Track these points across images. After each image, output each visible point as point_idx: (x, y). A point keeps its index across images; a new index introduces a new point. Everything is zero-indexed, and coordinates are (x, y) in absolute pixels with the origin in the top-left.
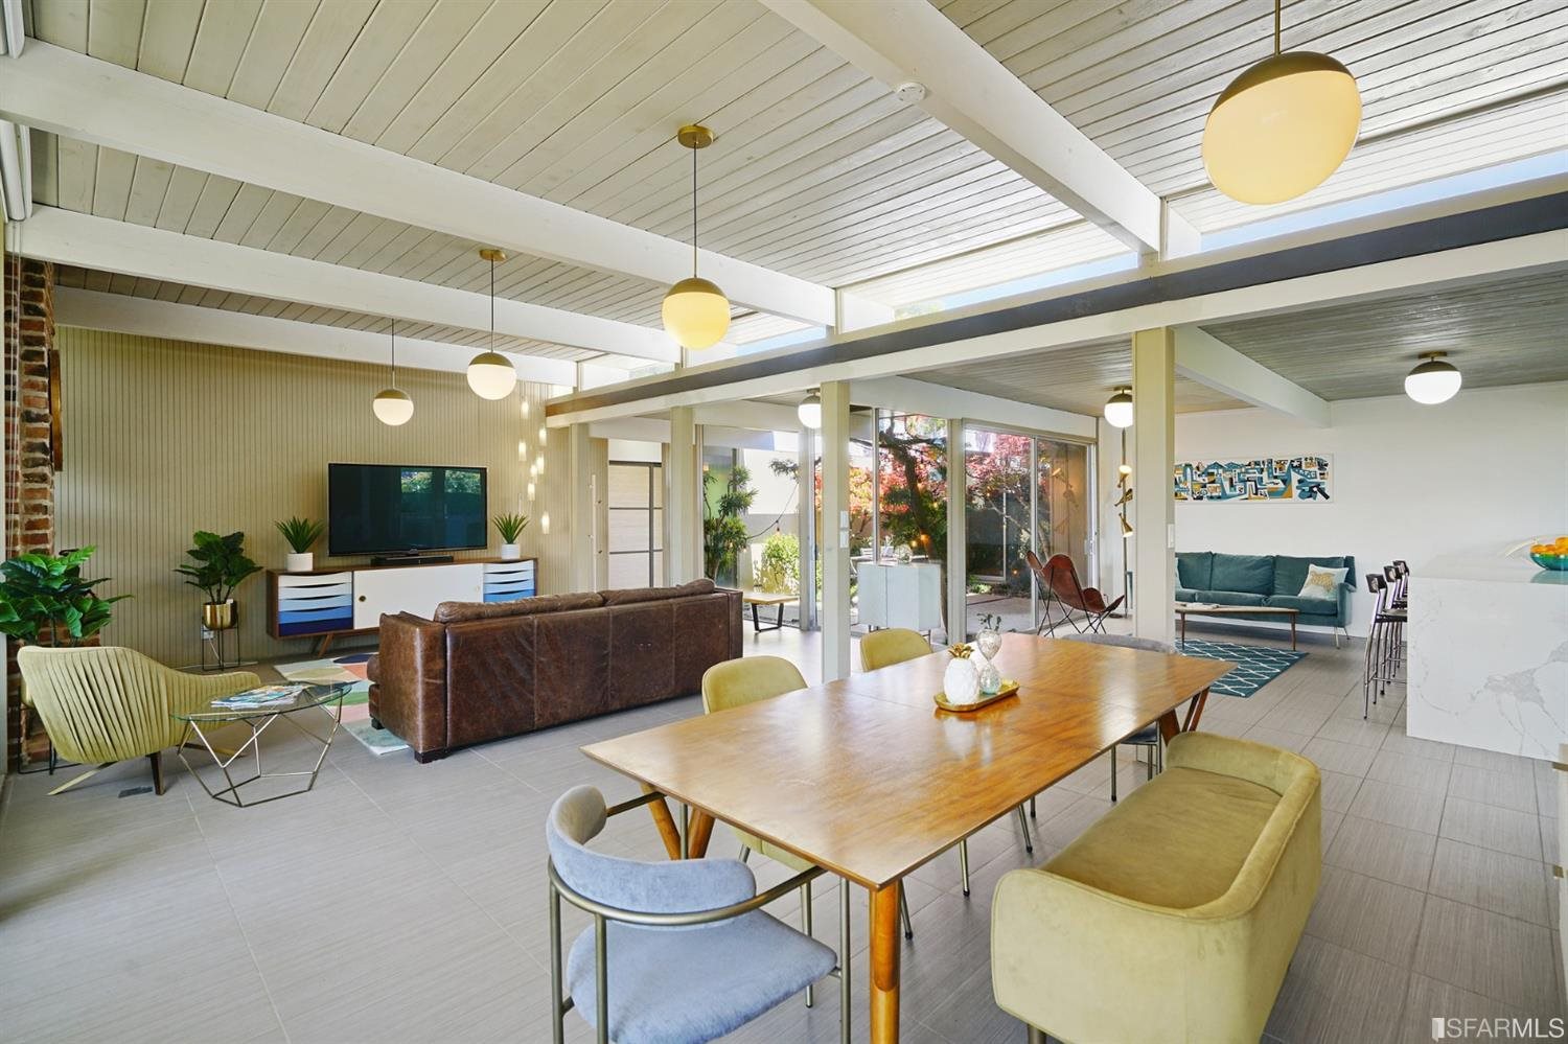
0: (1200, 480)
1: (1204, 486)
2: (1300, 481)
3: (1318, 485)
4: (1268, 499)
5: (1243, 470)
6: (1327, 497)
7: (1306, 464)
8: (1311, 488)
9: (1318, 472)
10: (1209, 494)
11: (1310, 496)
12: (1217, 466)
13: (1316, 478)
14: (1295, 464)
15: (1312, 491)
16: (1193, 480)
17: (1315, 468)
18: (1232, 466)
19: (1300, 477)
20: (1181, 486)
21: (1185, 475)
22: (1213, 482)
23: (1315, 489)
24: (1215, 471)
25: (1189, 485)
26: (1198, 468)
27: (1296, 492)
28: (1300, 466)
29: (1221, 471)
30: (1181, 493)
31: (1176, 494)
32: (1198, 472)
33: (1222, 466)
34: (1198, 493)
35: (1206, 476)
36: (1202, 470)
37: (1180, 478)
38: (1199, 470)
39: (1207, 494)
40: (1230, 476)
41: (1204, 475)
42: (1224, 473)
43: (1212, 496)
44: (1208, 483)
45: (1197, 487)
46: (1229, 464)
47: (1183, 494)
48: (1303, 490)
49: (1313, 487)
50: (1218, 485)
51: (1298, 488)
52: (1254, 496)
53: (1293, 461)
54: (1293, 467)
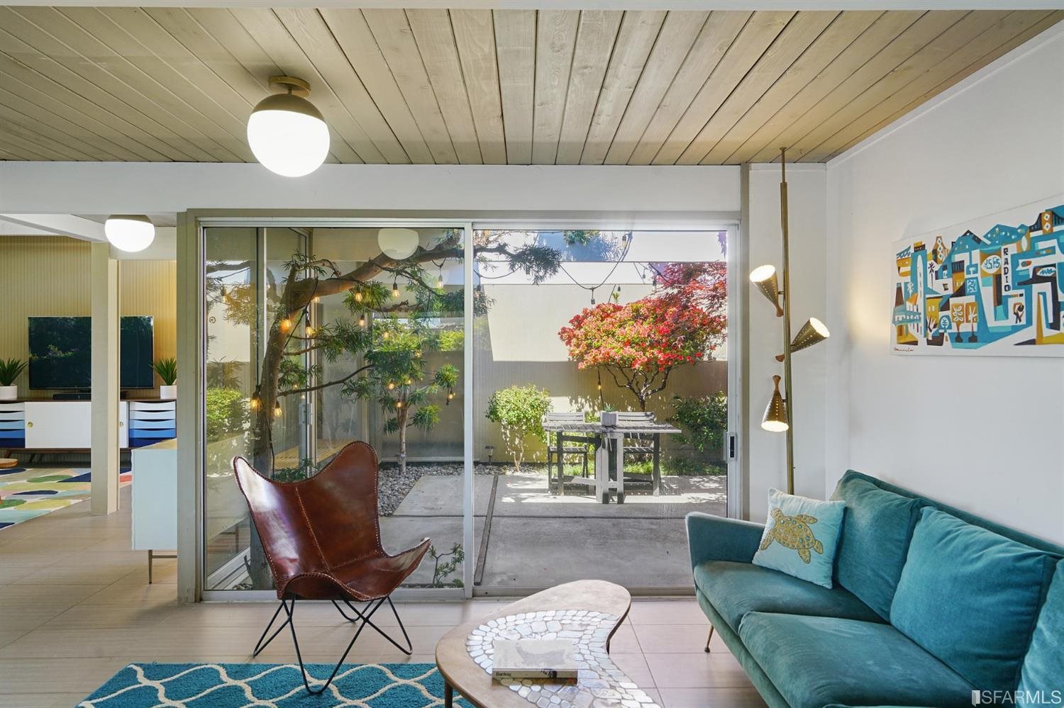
0: (937, 286)
1: (945, 307)
5: (1026, 244)
10: (954, 330)
12: (970, 239)
16: (927, 290)
18: (999, 237)
20: (910, 306)
21: (914, 273)
22: (961, 292)
24: (967, 257)
25: (920, 301)
26: (935, 252)
29: (978, 255)
30: (909, 325)
31: (901, 331)
32: (935, 264)
33: (978, 241)
34: (935, 327)
35: (948, 276)
36: (942, 257)
37: (906, 284)
38: (936, 260)
39: (950, 327)
40: (994, 270)
41: (945, 272)
42: (982, 261)
43: (959, 333)
44: (953, 296)
45: (933, 307)
46: (993, 231)
47: (912, 328)
50: (971, 298)
52: (1048, 331)
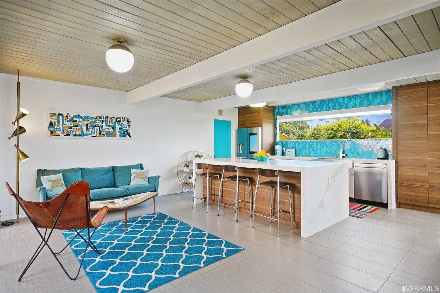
0: (68, 124)
1: (71, 128)
2: (120, 129)
3: (127, 131)
4: (106, 137)
5: (93, 120)
6: (130, 137)
7: (122, 120)
8: (124, 133)
9: (127, 125)
10: (74, 133)
11: (124, 136)
12: (79, 116)
13: (126, 127)
14: (118, 120)
15: (125, 133)
16: (63, 124)
17: (126, 123)
18: (87, 118)
19: (120, 127)
20: (55, 127)
21: (58, 120)
22: (76, 126)
23: (126, 133)
24: (78, 120)
25: (61, 127)
26: (67, 116)
27: (118, 134)
28: (120, 121)
29: (81, 120)
30: (56, 131)
31: (52, 132)
32: (67, 119)
33: (82, 117)
34: (67, 132)
35: (72, 122)
36: (69, 118)
37: (54, 122)
38: (67, 118)
39: (73, 133)
40: (86, 123)
41: (71, 121)
42: (83, 121)
43: (75, 134)
44: (73, 126)
45: (66, 128)
46: (86, 116)
47: (57, 132)
48: (121, 133)
49: (125, 132)
50: (80, 128)
51: (119, 132)
52: (98, 135)
53: (117, 118)
54: (117, 121)
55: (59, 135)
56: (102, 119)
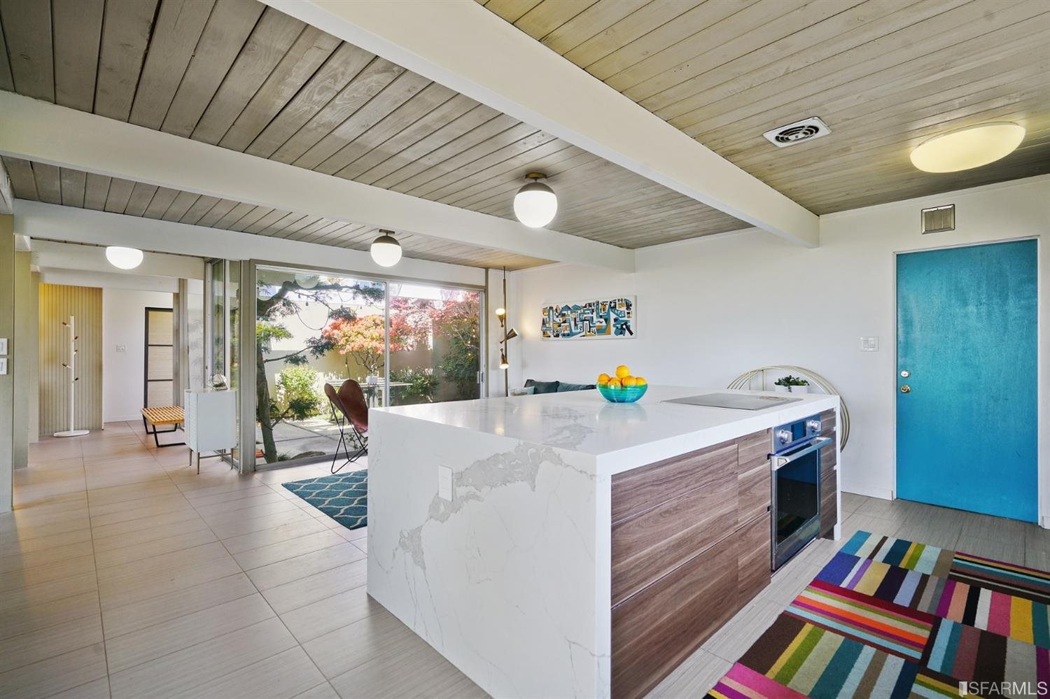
0: (557, 320)
1: (560, 326)
2: (616, 320)
3: (626, 324)
4: (597, 337)
5: (582, 311)
6: (631, 333)
7: (619, 304)
9: (626, 311)
10: (563, 332)
11: (621, 333)
12: (567, 308)
13: (624, 317)
14: (612, 305)
15: (623, 328)
16: (553, 321)
17: (624, 309)
18: (576, 308)
19: (615, 316)
20: (547, 325)
21: (549, 315)
22: (565, 322)
23: (624, 327)
24: (566, 312)
25: (551, 324)
26: (556, 310)
27: (613, 329)
28: (615, 307)
29: (569, 312)
31: (544, 333)
32: (556, 313)
33: (570, 308)
34: (556, 332)
35: (561, 317)
36: (559, 312)
37: (546, 318)
39: (561, 332)
40: (574, 317)
42: (571, 314)
43: (564, 334)
44: (562, 323)
45: (556, 326)
46: (574, 306)
47: (548, 332)
48: (617, 328)
49: (623, 325)
50: (568, 324)
51: (614, 326)
52: (588, 333)
53: (611, 302)
54: (611, 308)
55: (550, 337)
56: (591, 306)
